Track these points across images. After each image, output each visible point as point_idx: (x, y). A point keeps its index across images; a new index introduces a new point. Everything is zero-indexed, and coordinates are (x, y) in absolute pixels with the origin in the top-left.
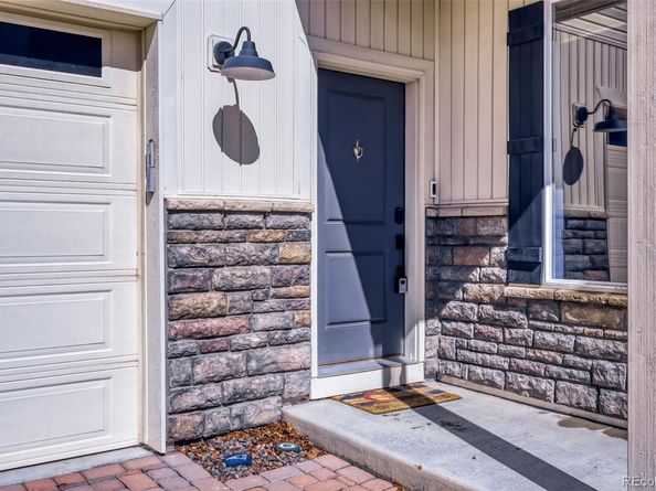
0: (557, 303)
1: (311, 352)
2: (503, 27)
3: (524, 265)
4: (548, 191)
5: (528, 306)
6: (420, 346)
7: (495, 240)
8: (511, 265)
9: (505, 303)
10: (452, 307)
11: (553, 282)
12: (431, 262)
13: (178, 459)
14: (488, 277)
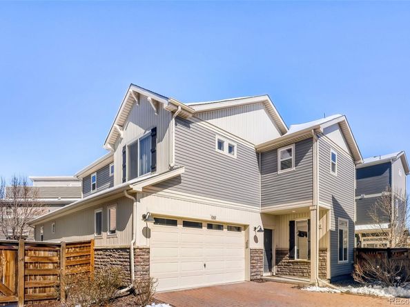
0: (297, 262)
1: (262, 269)
2: (288, 223)
3: (292, 257)
4: (296, 247)
5: (292, 263)
6: (275, 269)
7: (287, 254)
8: (289, 257)
9: (289, 262)
10: (280, 263)
11: (296, 259)
12: (276, 257)
13: (252, 282)
14: (286, 259)
